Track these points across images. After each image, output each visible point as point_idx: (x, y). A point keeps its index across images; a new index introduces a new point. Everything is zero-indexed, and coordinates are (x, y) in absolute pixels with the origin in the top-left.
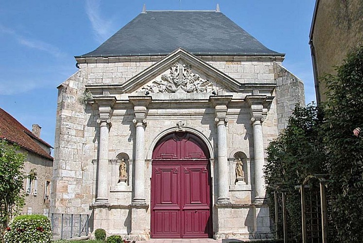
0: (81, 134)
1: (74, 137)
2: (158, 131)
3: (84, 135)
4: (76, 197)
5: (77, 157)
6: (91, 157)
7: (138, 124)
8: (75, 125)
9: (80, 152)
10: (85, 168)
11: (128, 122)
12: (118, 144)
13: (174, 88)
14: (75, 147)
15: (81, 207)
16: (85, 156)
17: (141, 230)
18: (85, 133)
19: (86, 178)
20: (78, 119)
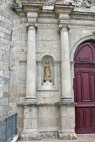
0: (9, 38)
1: (3, 39)
2: (77, 38)
3: (11, 39)
4: (4, 96)
5: (5, 58)
6: (18, 58)
7: (63, 29)
8: (4, 28)
9: (8, 54)
10: (12, 68)
11: (51, 29)
12: (43, 47)
13: (88, 5)
14: (4, 48)
15: (9, 105)
16: (12, 58)
17: (71, 128)
18: (13, 37)
19: (14, 78)
20: (6, 24)
